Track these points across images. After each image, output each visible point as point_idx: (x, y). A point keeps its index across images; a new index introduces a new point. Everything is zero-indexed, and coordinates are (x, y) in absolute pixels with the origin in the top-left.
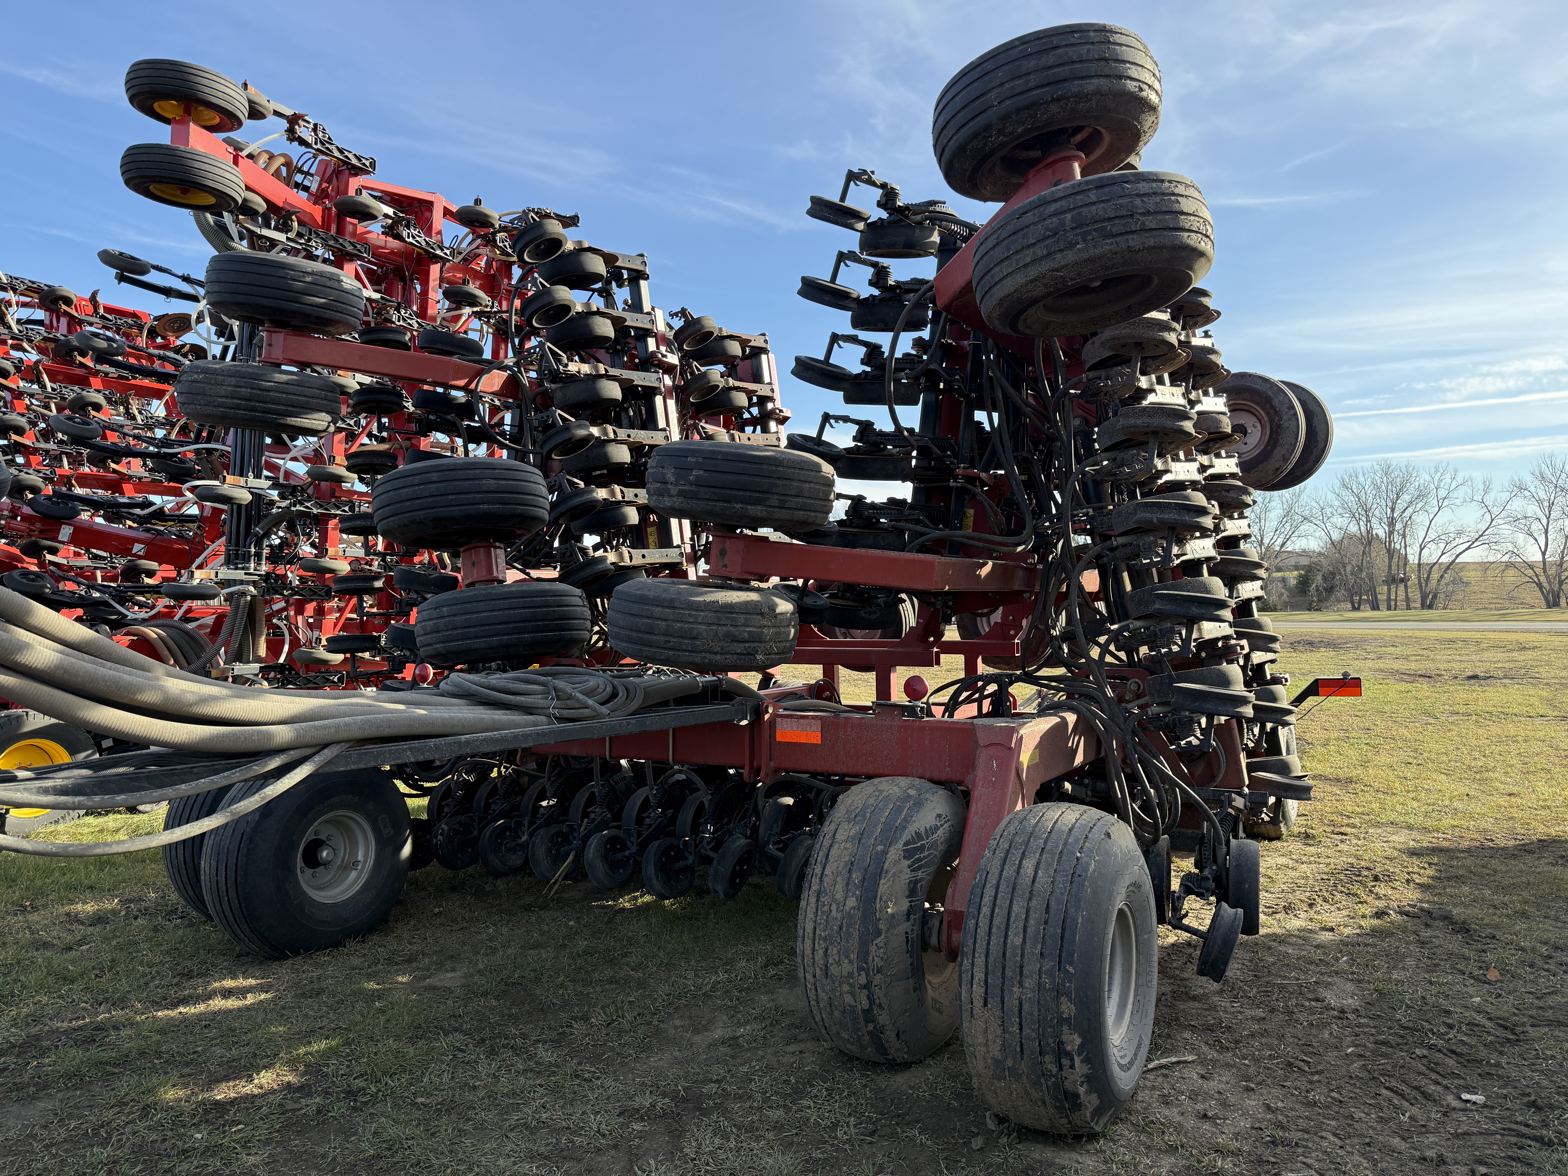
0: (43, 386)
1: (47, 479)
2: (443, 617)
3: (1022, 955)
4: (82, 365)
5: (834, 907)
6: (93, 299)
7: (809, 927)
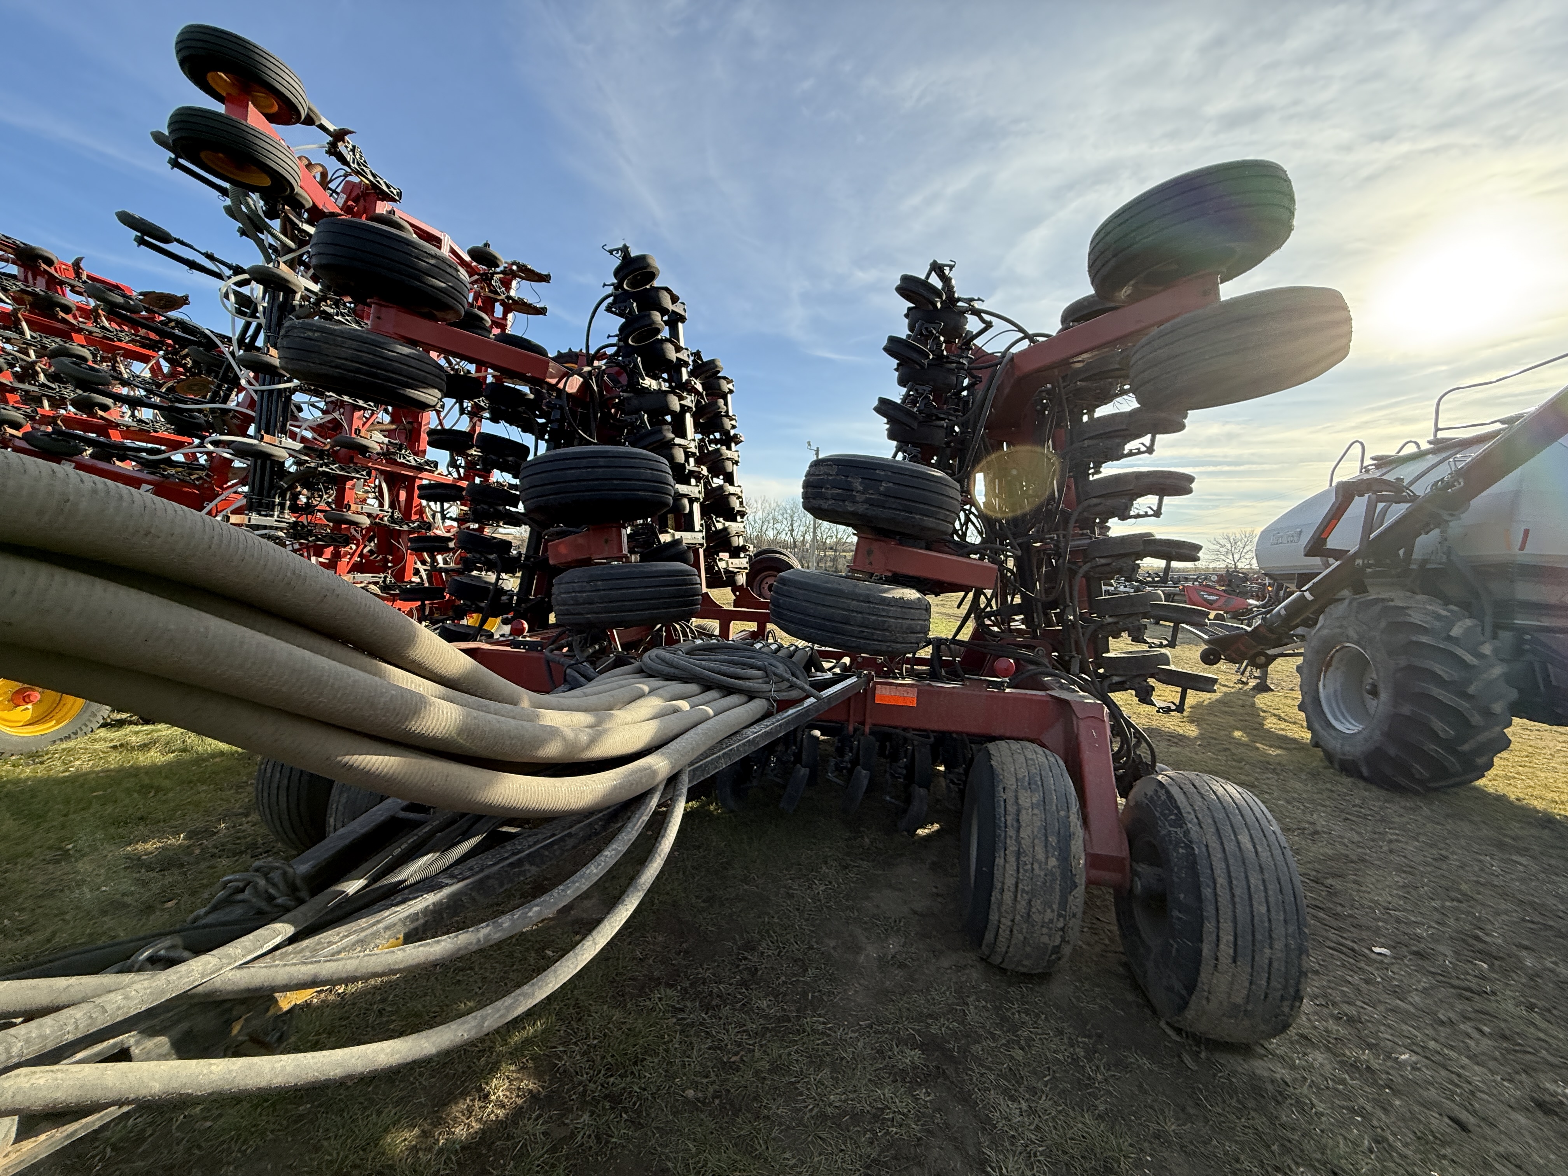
0: (22, 333)
1: (28, 417)
2: (599, 590)
3: (1270, 921)
4: (64, 321)
5: (1036, 866)
6: (77, 266)
7: (1010, 882)
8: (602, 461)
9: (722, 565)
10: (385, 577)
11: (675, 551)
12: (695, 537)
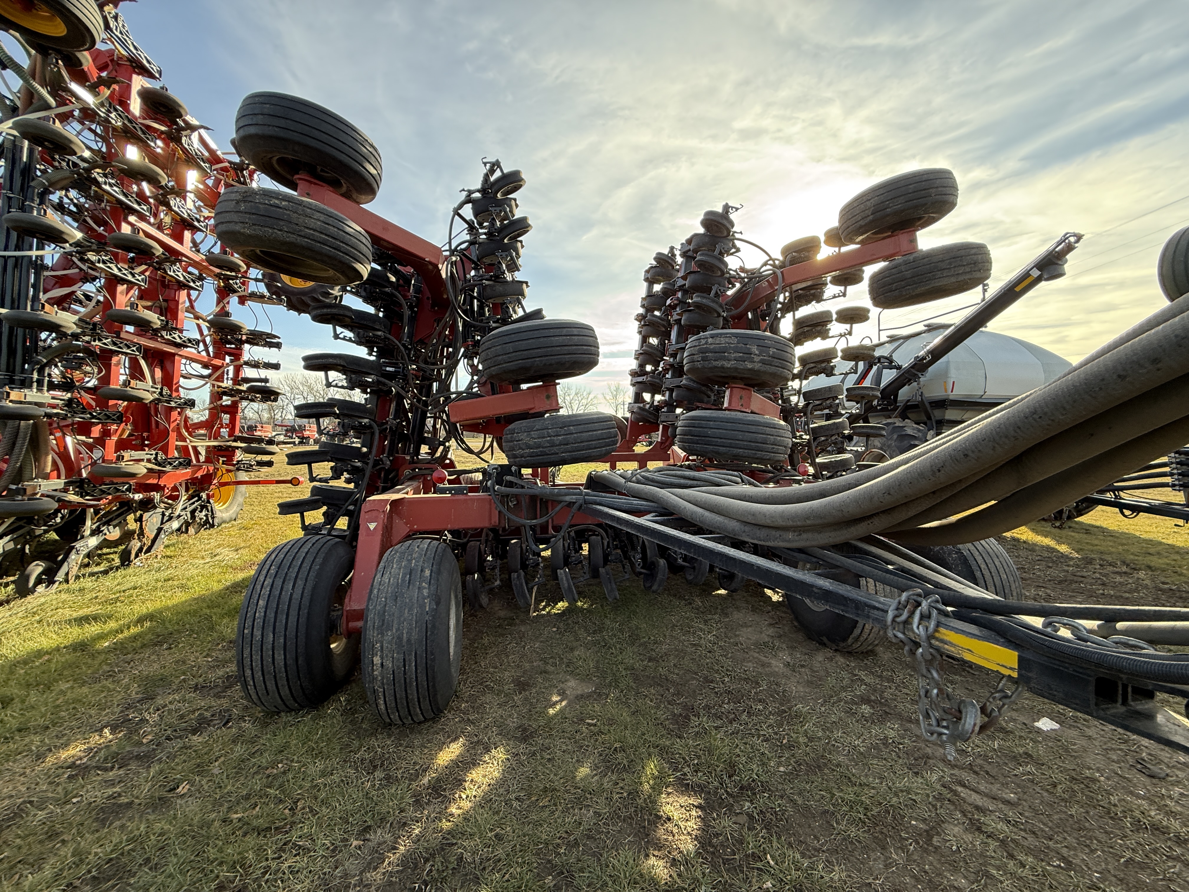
10: (157, 454)
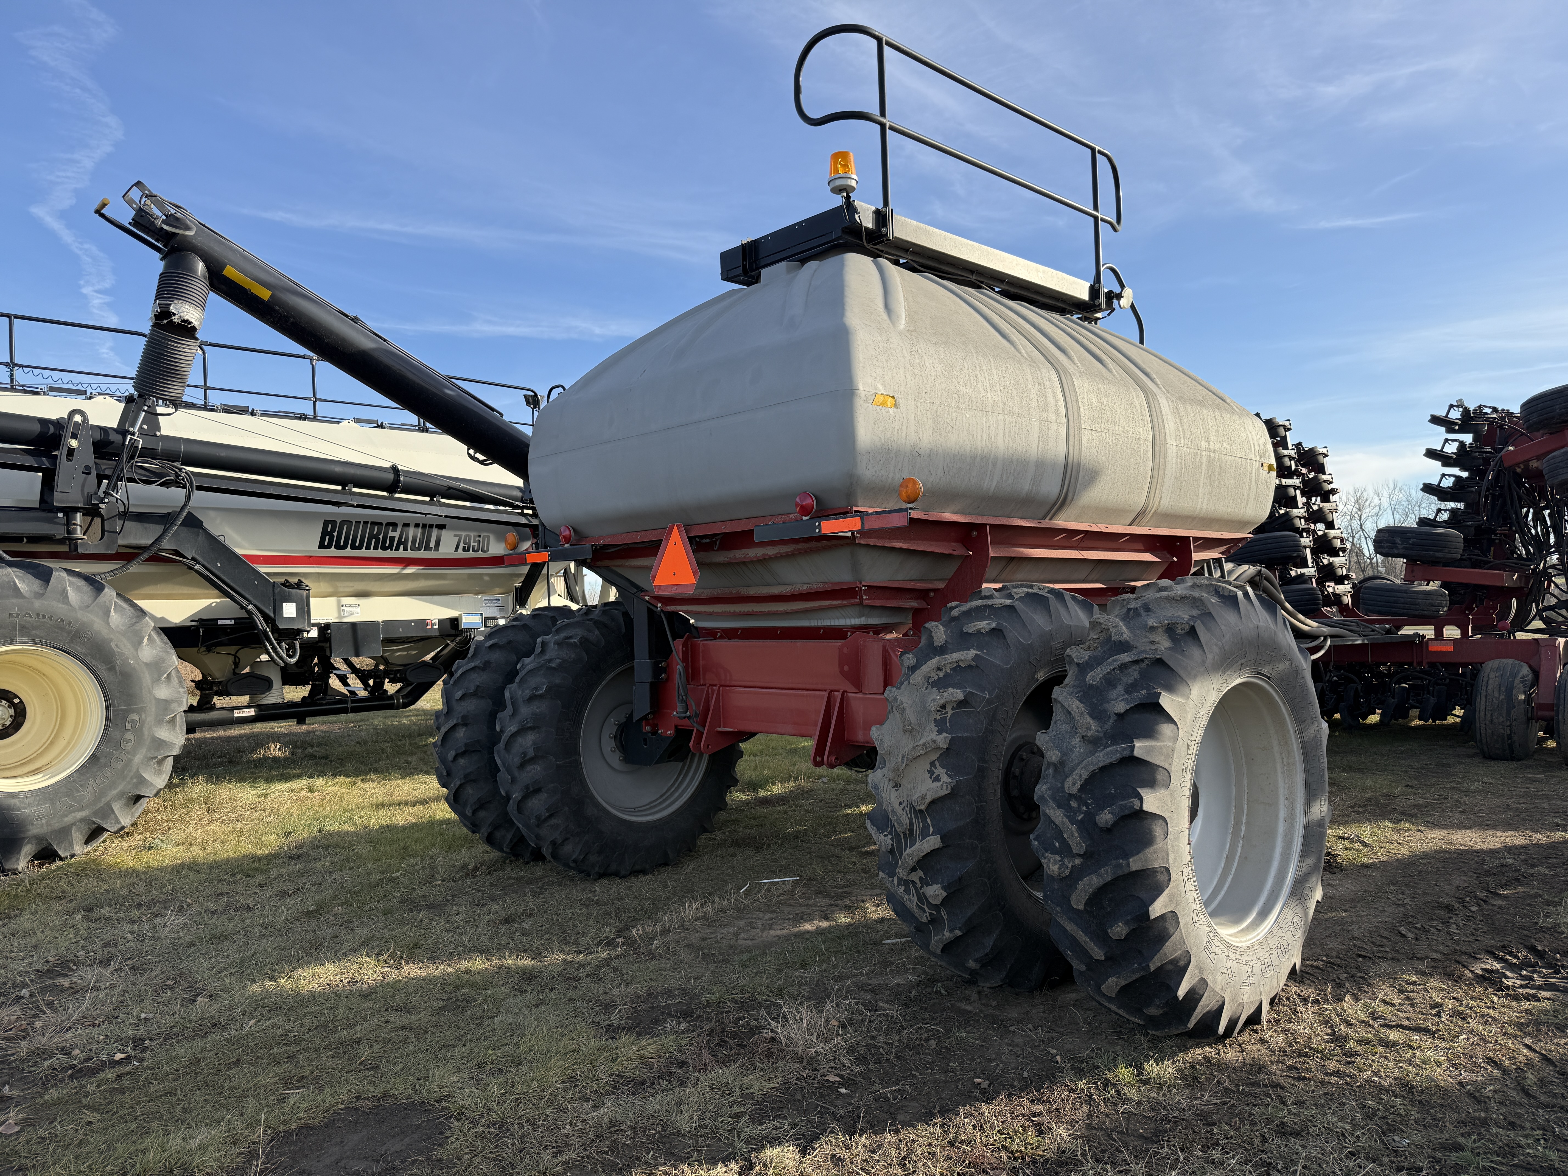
8: (1269, 541)
9: (1330, 590)
11: (1301, 578)
12: (1310, 571)
